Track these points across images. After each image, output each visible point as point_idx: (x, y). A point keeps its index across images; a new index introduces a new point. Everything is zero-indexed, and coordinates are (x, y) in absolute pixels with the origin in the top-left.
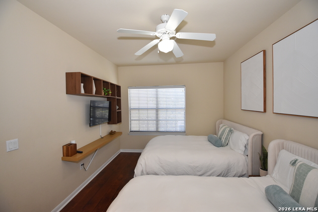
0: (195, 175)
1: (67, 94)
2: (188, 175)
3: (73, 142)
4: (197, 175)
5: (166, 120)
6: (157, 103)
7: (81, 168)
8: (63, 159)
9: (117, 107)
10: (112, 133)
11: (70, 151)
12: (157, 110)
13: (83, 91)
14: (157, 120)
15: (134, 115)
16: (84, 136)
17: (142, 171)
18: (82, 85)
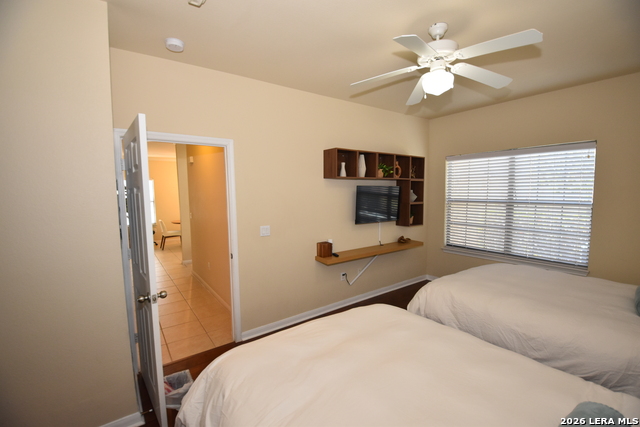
0: (524, 354)
1: (325, 177)
2: (508, 348)
3: (330, 241)
4: (529, 357)
5: (535, 231)
6: (511, 189)
7: (343, 278)
8: (316, 259)
9: (413, 197)
10: (402, 241)
11: (325, 251)
12: (510, 204)
13: (343, 173)
14: (509, 228)
15: (456, 213)
16: (349, 237)
17: (419, 309)
18: (343, 164)
